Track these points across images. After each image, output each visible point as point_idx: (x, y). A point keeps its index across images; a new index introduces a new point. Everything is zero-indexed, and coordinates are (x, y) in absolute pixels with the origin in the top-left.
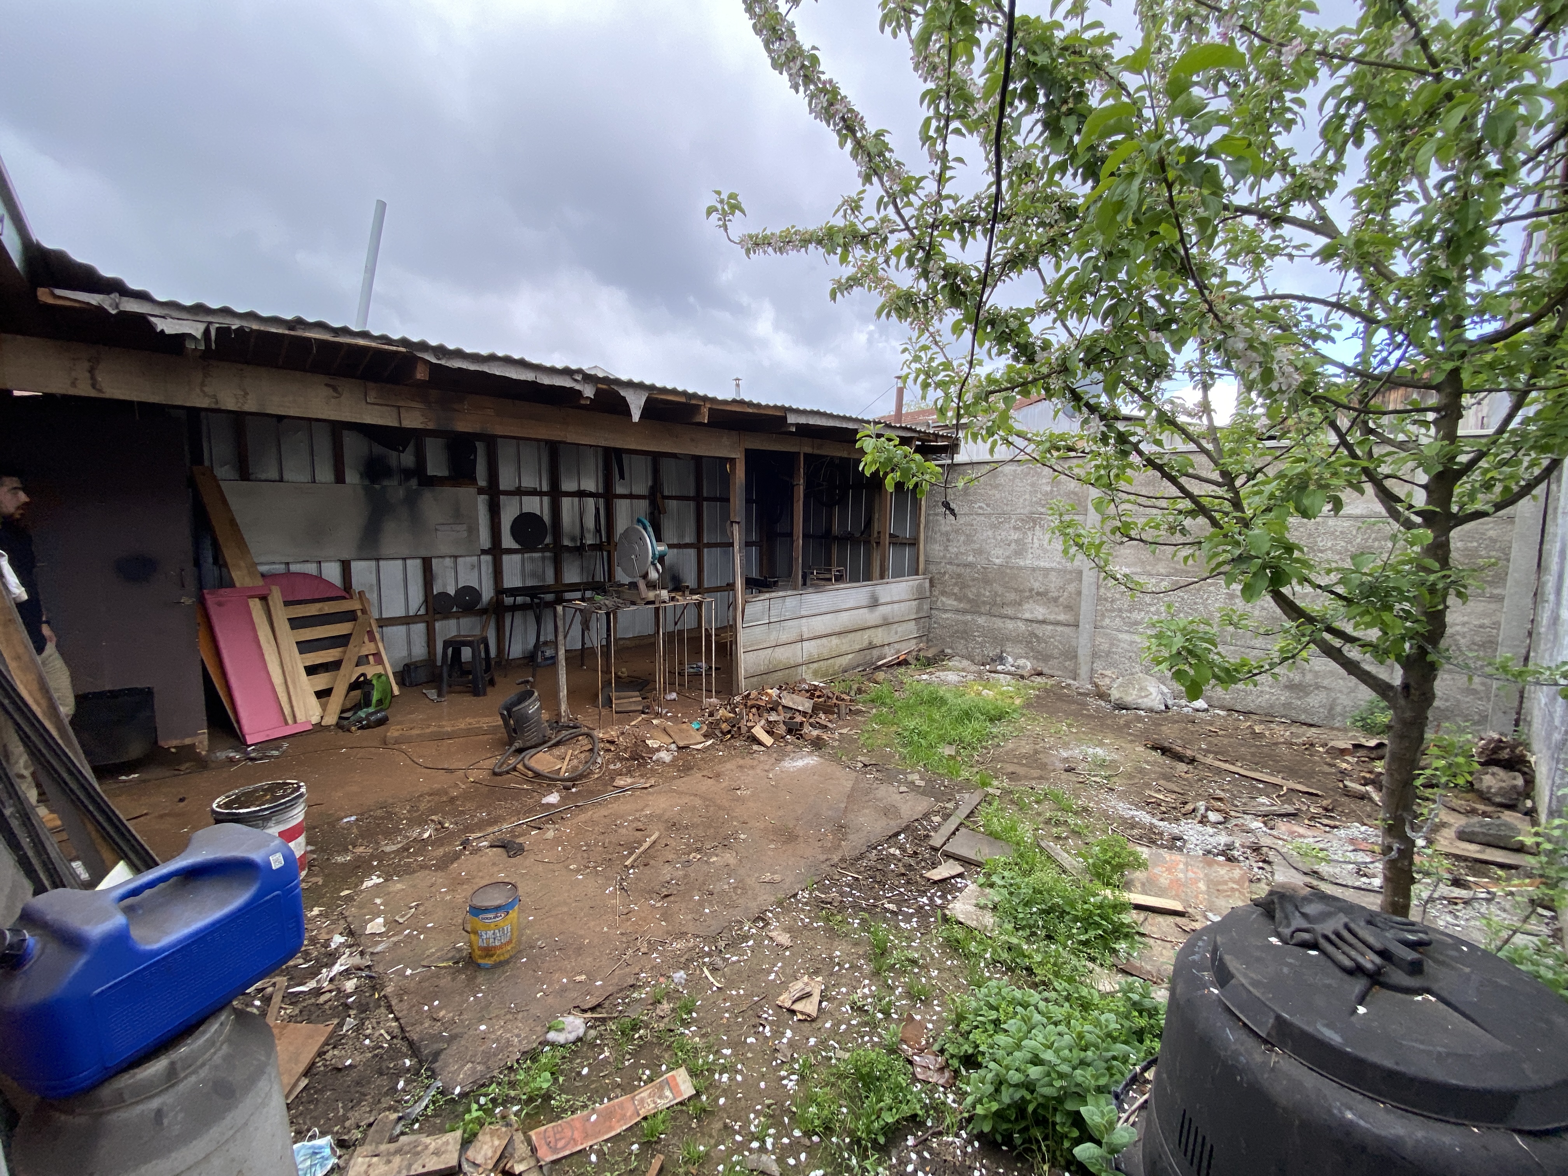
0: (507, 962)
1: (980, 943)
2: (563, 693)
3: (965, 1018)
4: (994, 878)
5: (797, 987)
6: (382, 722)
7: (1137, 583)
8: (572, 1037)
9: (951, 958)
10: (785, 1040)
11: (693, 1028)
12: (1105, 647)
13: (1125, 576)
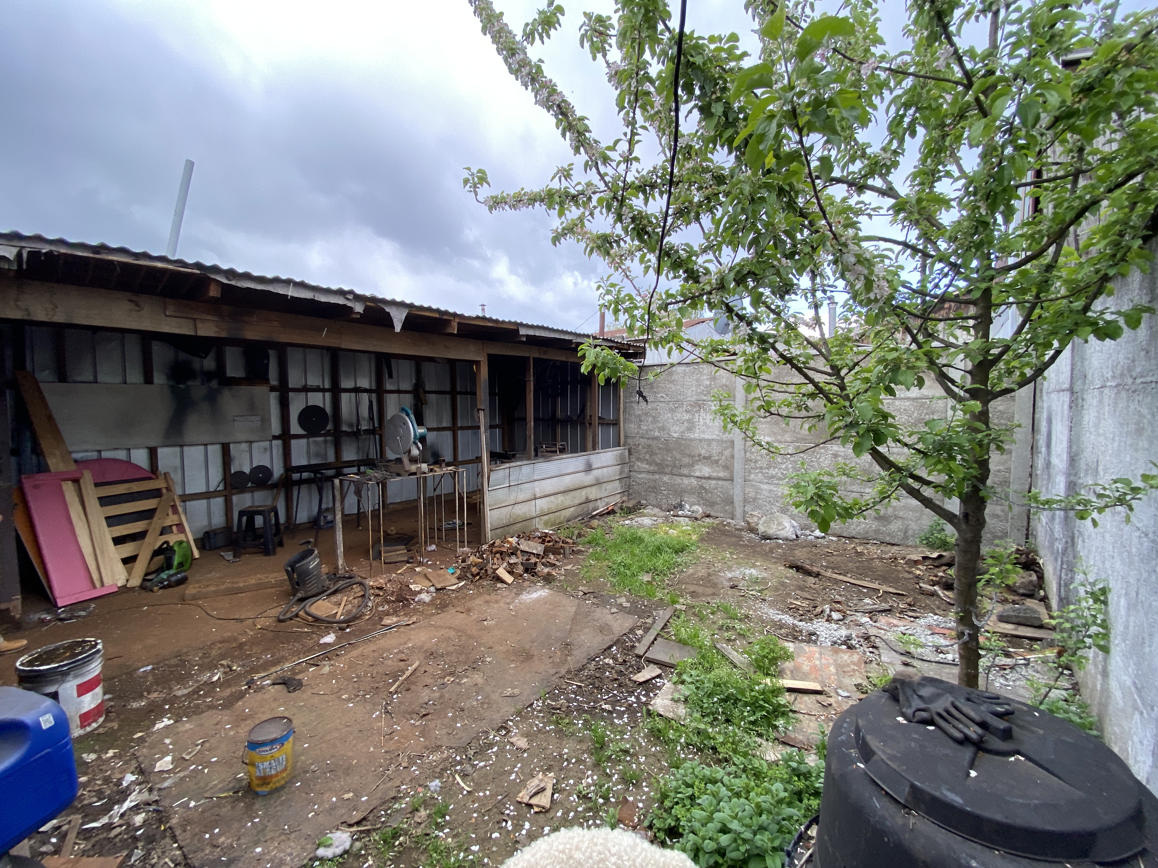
0: (283, 787)
1: (677, 730)
2: (341, 550)
3: (668, 796)
4: (685, 677)
5: (533, 784)
6: (182, 581)
7: (777, 448)
8: (339, 851)
9: (655, 745)
10: (524, 832)
11: (447, 830)
12: (752, 495)
13: (767, 443)
